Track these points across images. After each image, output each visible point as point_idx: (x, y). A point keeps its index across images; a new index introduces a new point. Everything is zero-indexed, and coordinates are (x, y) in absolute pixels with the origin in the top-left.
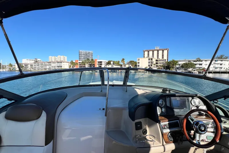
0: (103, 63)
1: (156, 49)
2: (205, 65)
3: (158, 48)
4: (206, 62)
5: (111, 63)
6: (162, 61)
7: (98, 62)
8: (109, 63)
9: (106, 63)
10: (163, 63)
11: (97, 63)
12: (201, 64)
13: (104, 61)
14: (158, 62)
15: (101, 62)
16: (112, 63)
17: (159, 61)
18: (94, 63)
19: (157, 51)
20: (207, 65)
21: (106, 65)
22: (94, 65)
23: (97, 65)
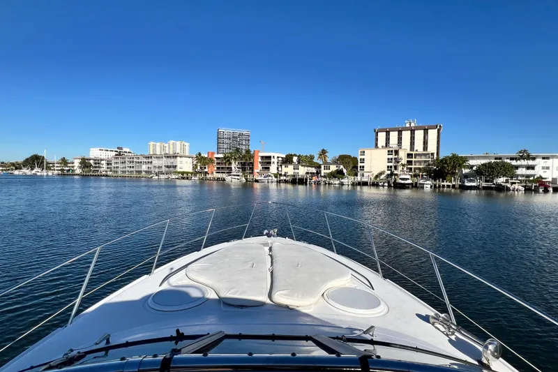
0: (272, 160)
1: (408, 125)
2: (543, 168)
3: (413, 125)
4: (546, 160)
5: (292, 161)
6: (423, 157)
7: (262, 157)
8: (287, 160)
9: (280, 159)
11: (260, 160)
14: (413, 159)
15: (270, 157)
16: (295, 159)
18: (252, 159)
19: (411, 131)
20: (548, 168)
21: (281, 166)
22: (253, 165)
23: (260, 165)
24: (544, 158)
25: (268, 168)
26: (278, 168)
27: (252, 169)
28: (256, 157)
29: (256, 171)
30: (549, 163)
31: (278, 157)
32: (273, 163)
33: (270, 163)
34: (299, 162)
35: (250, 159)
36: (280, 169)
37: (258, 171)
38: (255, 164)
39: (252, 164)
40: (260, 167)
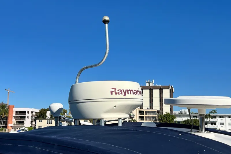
0: (27, 114)
1: (147, 85)
2: (221, 124)
3: (151, 85)
4: (222, 118)
5: (46, 116)
6: (151, 113)
7: (17, 112)
8: (41, 115)
9: (34, 114)
10: (153, 117)
11: (14, 114)
12: (214, 123)
13: (31, 110)
14: (145, 116)
15: (24, 112)
16: (48, 113)
17: (146, 114)
18: (6, 114)
19: (149, 90)
20: (223, 124)
21: (35, 120)
22: (7, 120)
23: (14, 120)
24: (220, 117)
25: (23, 122)
26: (31, 122)
27: (6, 123)
28: (10, 112)
29: (9, 125)
30: (223, 120)
31: (32, 112)
32: (28, 117)
33: (25, 117)
34: (52, 117)
35: (5, 113)
36: (34, 123)
37: (12, 125)
38: (9, 119)
39: (7, 118)
40: (14, 121)
